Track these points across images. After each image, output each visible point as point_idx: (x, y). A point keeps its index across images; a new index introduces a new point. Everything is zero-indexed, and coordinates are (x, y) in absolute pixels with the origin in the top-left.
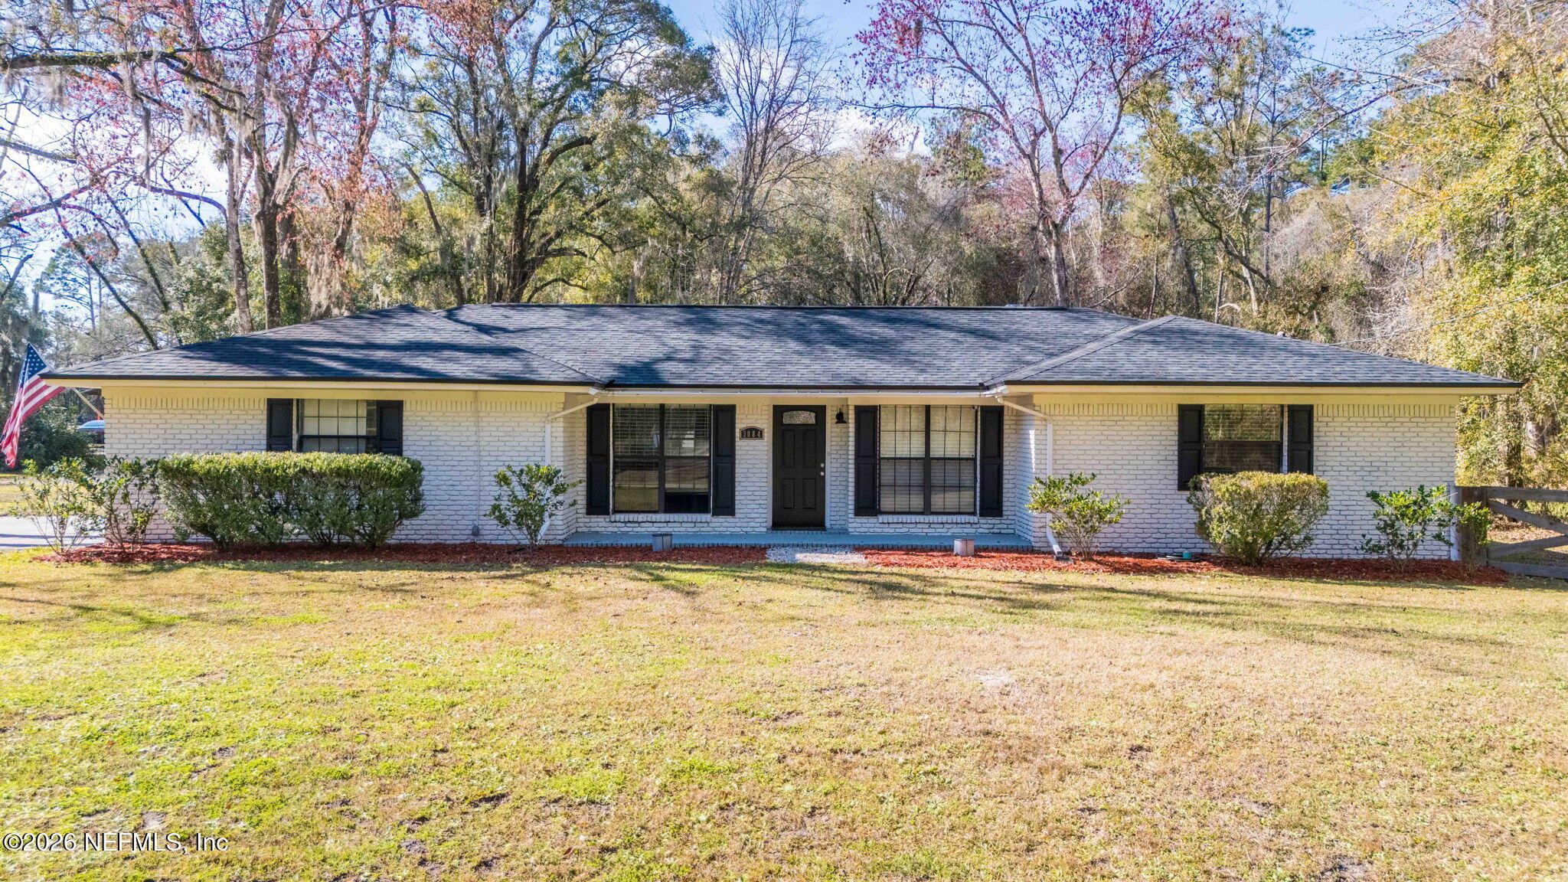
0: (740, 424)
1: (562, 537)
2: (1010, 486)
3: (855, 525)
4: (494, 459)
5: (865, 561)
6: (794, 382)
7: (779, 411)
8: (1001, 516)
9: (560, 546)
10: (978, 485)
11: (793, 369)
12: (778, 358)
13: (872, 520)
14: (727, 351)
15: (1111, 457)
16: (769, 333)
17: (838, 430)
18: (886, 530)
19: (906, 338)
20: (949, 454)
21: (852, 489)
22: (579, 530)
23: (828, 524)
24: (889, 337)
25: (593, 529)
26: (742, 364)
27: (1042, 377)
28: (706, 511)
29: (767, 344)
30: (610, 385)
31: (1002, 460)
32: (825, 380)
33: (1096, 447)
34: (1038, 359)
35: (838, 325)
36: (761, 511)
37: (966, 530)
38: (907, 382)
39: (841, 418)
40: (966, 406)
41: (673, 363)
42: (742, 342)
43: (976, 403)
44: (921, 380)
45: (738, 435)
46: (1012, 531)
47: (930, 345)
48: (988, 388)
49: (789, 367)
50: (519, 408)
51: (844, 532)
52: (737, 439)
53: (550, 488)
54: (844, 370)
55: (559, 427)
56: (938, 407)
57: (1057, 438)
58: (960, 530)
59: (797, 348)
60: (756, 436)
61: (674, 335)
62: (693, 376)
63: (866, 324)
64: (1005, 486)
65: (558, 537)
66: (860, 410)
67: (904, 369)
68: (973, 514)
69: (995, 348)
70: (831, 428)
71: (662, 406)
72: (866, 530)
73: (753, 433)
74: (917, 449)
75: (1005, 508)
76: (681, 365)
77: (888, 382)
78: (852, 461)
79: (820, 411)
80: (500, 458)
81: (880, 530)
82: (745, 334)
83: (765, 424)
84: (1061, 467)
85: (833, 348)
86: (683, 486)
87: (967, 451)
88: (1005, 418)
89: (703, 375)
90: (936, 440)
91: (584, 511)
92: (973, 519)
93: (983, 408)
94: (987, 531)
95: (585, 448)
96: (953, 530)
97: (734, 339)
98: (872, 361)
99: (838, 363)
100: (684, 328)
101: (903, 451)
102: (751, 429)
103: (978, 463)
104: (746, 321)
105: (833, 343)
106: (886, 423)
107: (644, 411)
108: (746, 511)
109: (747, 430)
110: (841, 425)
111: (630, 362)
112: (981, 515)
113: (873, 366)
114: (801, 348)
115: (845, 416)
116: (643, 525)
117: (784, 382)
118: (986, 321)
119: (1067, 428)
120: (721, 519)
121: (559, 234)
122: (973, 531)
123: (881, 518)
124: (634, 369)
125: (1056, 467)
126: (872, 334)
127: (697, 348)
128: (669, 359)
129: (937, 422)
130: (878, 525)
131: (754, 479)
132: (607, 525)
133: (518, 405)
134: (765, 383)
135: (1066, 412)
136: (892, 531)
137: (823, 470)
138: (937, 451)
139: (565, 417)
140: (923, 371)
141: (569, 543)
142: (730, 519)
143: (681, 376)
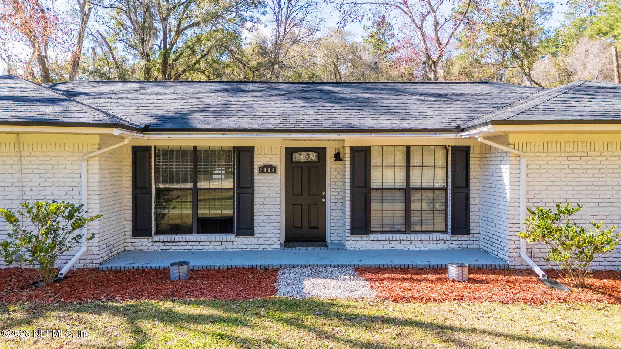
0: (258, 162)
1: (98, 261)
2: (475, 210)
3: (351, 242)
4: (36, 193)
5: (373, 294)
6: (301, 127)
7: (290, 152)
8: (468, 233)
9: (97, 269)
10: (449, 209)
11: (301, 118)
12: (289, 111)
13: (365, 238)
14: (249, 107)
15: (576, 188)
16: (283, 96)
17: (336, 166)
18: (375, 246)
19: (383, 98)
20: (425, 185)
21: (348, 213)
22: (127, 248)
23: (328, 240)
24: (370, 98)
25: (138, 248)
26: (260, 114)
27: (521, 117)
28: (230, 231)
29: (280, 102)
30: (146, 129)
31: (469, 190)
32: (326, 125)
33: (563, 180)
34: (492, 110)
35: (332, 92)
36: (275, 231)
37: (440, 246)
38: (394, 126)
39: (338, 157)
40: (439, 146)
41: (205, 114)
42: (262, 101)
43: (447, 144)
44: (405, 124)
45: (256, 170)
46: (477, 246)
47: (403, 102)
48: (463, 130)
49: (297, 117)
50: (58, 148)
51: (341, 247)
52: (256, 174)
53: (71, 223)
54: (340, 118)
55: (95, 165)
56: (416, 147)
57: (530, 171)
58: (435, 246)
59: (303, 105)
60: (271, 172)
61: (212, 97)
62: (218, 123)
63: (352, 91)
64: (471, 210)
65: (95, 261)
66: (354, 150)
67: (388, 117)
68: (446, 232)
69: (452, 104)
70: (331, 165)
71: (195, 148)
72: (360, 246)
73: (269, 169)
74: (400, 182)
75: (471, 228)
76: (211, 116)
77: (378, 126)
78: (348, 191)
79: (321, 151)
80: (41, 193)
81: (371, 246)
82: (264, 97)
83: (279, 162)
84: (532, 196)
85: (330, 104)
86: (213, 212)
87: (440, 183)
88: (471, 155)
89: (227, 122)
90: (415, 174)
91: (131, 233)
92: (447, 237)
93: (453, 148)
94: (457, 246)
95: (131, 182)
96: (429, 246)
97: (256, 100)
98: (361, 113)
99: (335, 114)
100: (220, 93)
101: (388, 183)
102: (267, 166)
103: (449, 191)
104: (267, 90)
105: (330, 102)
106: (375, 160)
107: (181, 152)
108: (263, 231)
109: (263, 167)
110: (338, 162)
111: (171, 113)
112: (453, 233)
113: (363, 116)
114: (306, 104)
115: (341, 156)
116: (179, 244)
117: (293, 127)
118: (436, 89)
119: (537, 163)
120: (242, 238)
121: (184, 71)
122: (446, 246)
123: (373, 236)
124: (171, 119)
125: (529, 196)
126: (358, 96)
127: (226, 105)
128: (202, 111)
129: (415, 160)
130: (369, 242)
131: (270, 206)
132: (150, 244)
133: (58, 145)
134: (277, 128)
135: (537, 150)
136: (381, 246)
137: (325, 197)
138: (415, 182)
139: (100, 156)
140: (404, 119)
141: (105, 266)
142: (250, 238)
143: (208, 123)
